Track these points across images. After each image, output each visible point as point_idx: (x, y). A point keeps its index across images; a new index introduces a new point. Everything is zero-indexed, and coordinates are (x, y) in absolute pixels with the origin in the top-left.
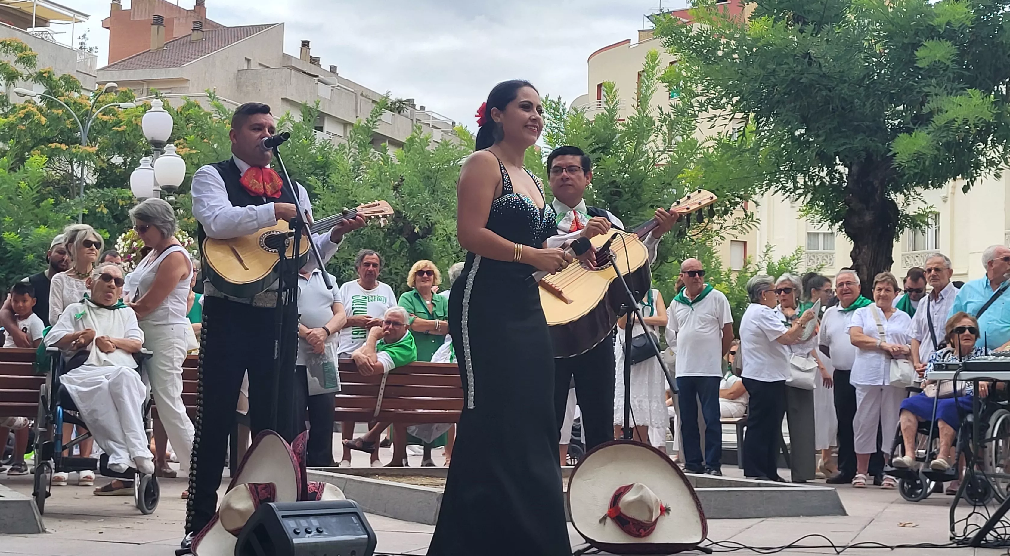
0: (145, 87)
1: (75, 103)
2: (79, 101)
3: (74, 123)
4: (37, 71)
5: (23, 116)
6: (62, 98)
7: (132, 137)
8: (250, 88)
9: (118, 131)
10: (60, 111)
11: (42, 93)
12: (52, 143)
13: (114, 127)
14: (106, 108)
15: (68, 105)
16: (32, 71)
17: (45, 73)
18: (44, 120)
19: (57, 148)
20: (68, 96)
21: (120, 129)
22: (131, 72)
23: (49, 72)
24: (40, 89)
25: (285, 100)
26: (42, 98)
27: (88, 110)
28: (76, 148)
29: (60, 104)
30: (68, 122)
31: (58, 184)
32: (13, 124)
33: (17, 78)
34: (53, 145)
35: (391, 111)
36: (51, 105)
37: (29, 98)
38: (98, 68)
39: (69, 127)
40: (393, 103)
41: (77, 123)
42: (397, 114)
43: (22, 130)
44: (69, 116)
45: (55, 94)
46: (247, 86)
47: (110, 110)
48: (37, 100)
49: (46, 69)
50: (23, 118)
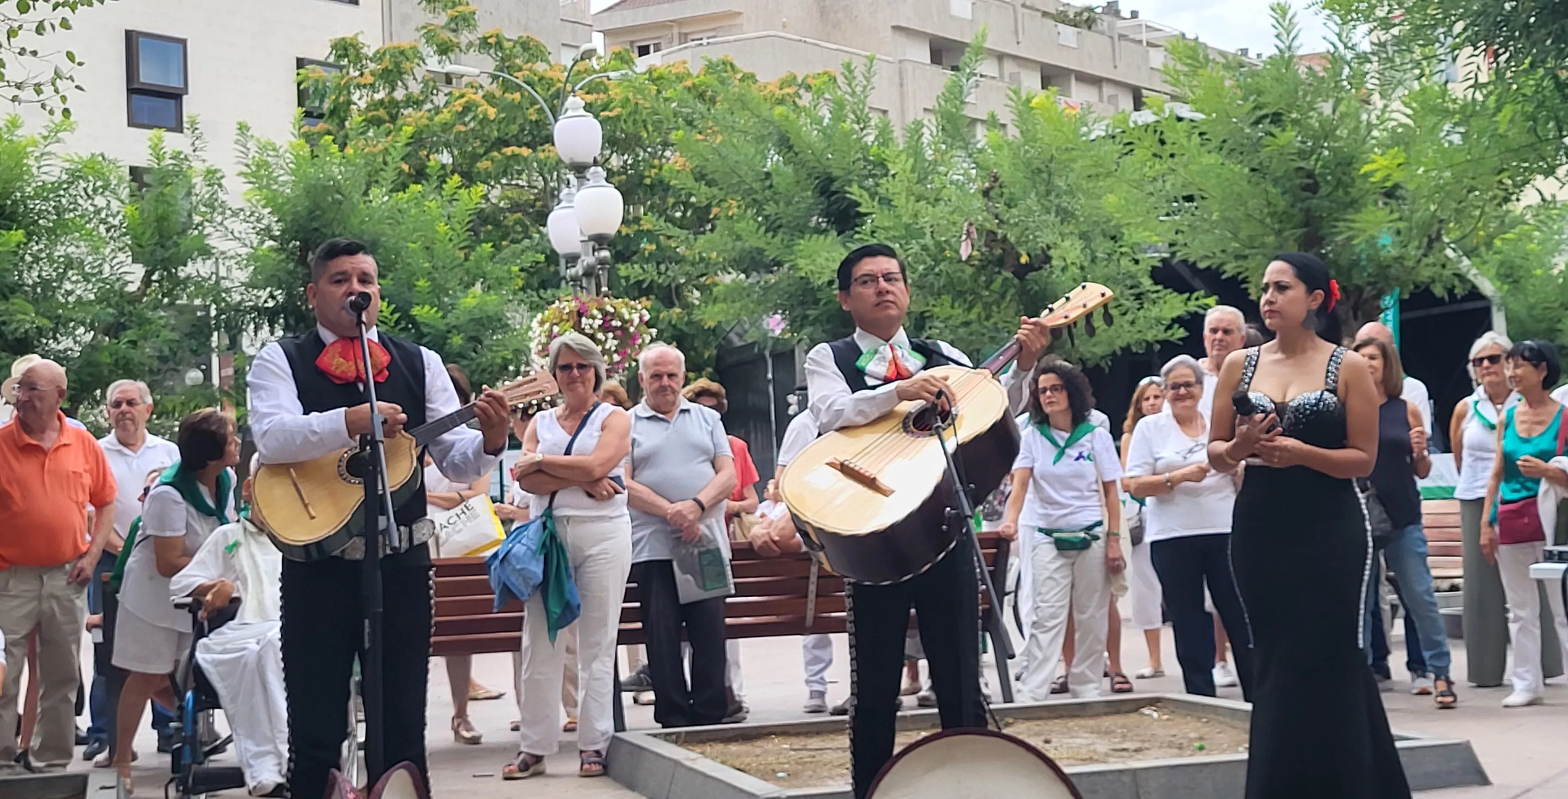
0: (676, 31)
1: (541, 79)
2: (550, 74)
3: (541, 110)
4: (480, 36)
5: (460, 109)
6: (519, 74)
7: (630, 123)
8: (841, 15)
9: (609, 118)
10: (517, 96)
11: (491, 71)
12: (508, 146)
13: (603, 110)
14: (591, 81)
15: (529, 84)
16: (472, 37)
17: (491, 37)
18: (492, 112)
19: (514, 156)
20: (530, 70)
21: (611, 114)
22: (652, 9)
23: (497, 36)
24: (489, 64)
25: (897, 28)
26: (495, 78)
27: (559, 89)
28: (544, 151)
29: (517, 85)
30: (531, 110)
31: (533, 207)
32: (446, 124)
33: (452, 51)
34: (508, 151)
35: (1075, 26)
36: (508, 86)
37: (469, 79)
38: (593, 11)
39: (534, 118)
40: (1078, 14)
41: (544, 112)
42: (1085, 31)
43: (460, 132)
44: (534, 102)
45: (510, 69)
46: (836, 12)
47: (598, 84)
48: (485, 81)
49: (492, 31)
50: (462, 112)
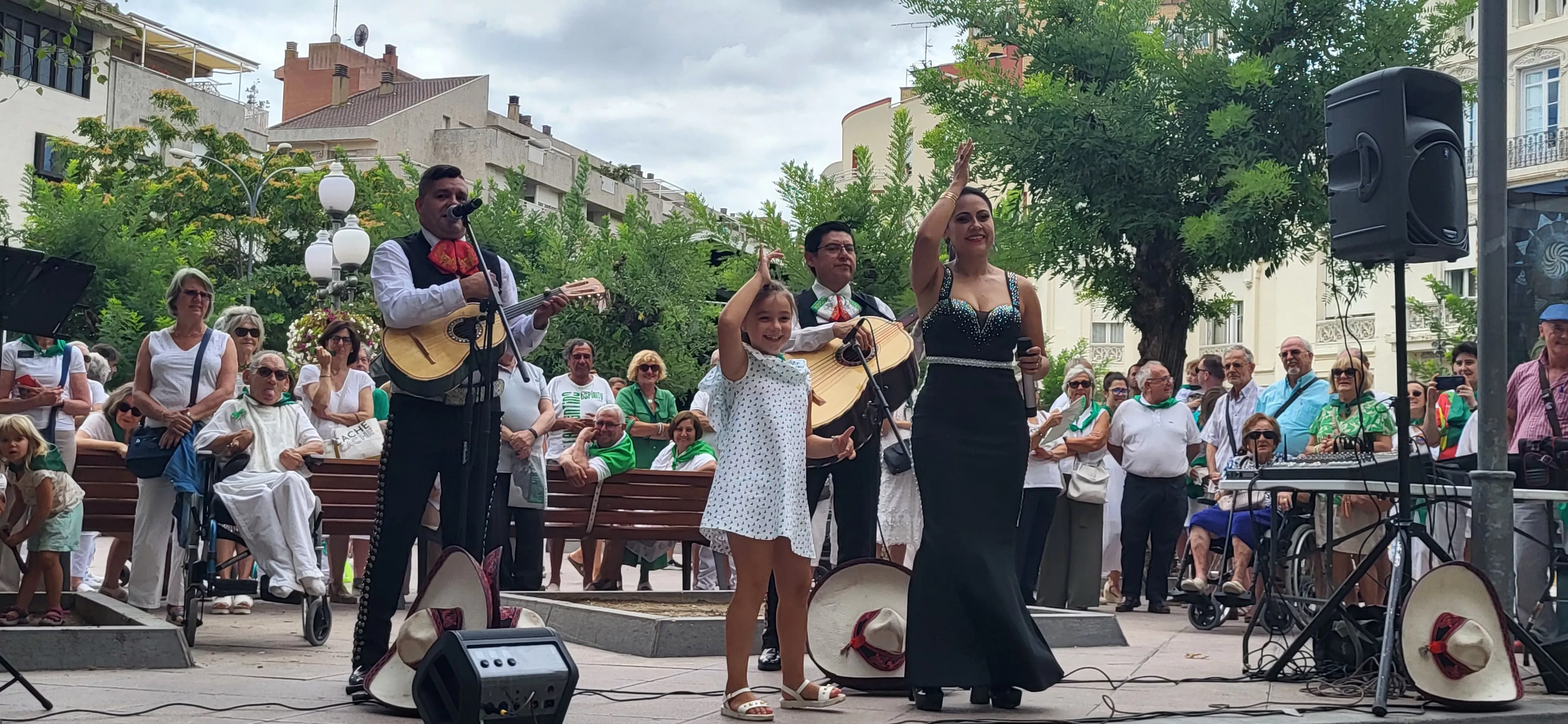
0: (326, 149)
1: (242, 166)
2: (247, 164)
3: (241, 190)
4: (198, 128)
5: (181, 181)
6: (227, 161)
7: (309, 206)
8: (449, 151)
9: (292, 201)
10: (225, 176)
11: (203, 155)
12: (215, 213)
13: (288, 194)
14: (279, 173)
15: (234, 169)
16: (191, 129)
17: (207, 130)
18: (205, 186)
19: (220, 220)
20: (234, 158)
21: (295, 198)
22: (309, 131)
23: (212, 130)
24: (200, 150)
25: (489, 165)
26: (204, 160)
27: (257, 175)
28: (242, 219)
29: (224, 168)
30: (233, 188)
31: (222, 262)
32: (168, 190)
33: (174, 137)
34: (216, 216)
35: (614, 179)
36: (213, 168)
37: (187, 160)
38: (270, 125)
39: (235, 194)
40: (617, 170)
41: (244, 190)
42: (620, 183)
43: (180, 197)
44: (236, 182)
45: (219, 156)
46: (445, 149)
47: (284, 175)
48: (197, 162)
49: (208, 126)
50: (181, 183)
